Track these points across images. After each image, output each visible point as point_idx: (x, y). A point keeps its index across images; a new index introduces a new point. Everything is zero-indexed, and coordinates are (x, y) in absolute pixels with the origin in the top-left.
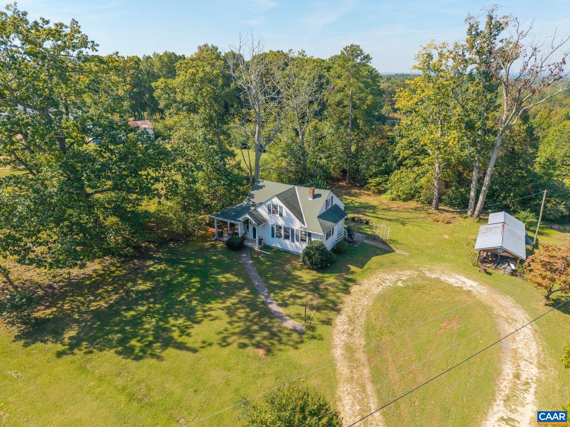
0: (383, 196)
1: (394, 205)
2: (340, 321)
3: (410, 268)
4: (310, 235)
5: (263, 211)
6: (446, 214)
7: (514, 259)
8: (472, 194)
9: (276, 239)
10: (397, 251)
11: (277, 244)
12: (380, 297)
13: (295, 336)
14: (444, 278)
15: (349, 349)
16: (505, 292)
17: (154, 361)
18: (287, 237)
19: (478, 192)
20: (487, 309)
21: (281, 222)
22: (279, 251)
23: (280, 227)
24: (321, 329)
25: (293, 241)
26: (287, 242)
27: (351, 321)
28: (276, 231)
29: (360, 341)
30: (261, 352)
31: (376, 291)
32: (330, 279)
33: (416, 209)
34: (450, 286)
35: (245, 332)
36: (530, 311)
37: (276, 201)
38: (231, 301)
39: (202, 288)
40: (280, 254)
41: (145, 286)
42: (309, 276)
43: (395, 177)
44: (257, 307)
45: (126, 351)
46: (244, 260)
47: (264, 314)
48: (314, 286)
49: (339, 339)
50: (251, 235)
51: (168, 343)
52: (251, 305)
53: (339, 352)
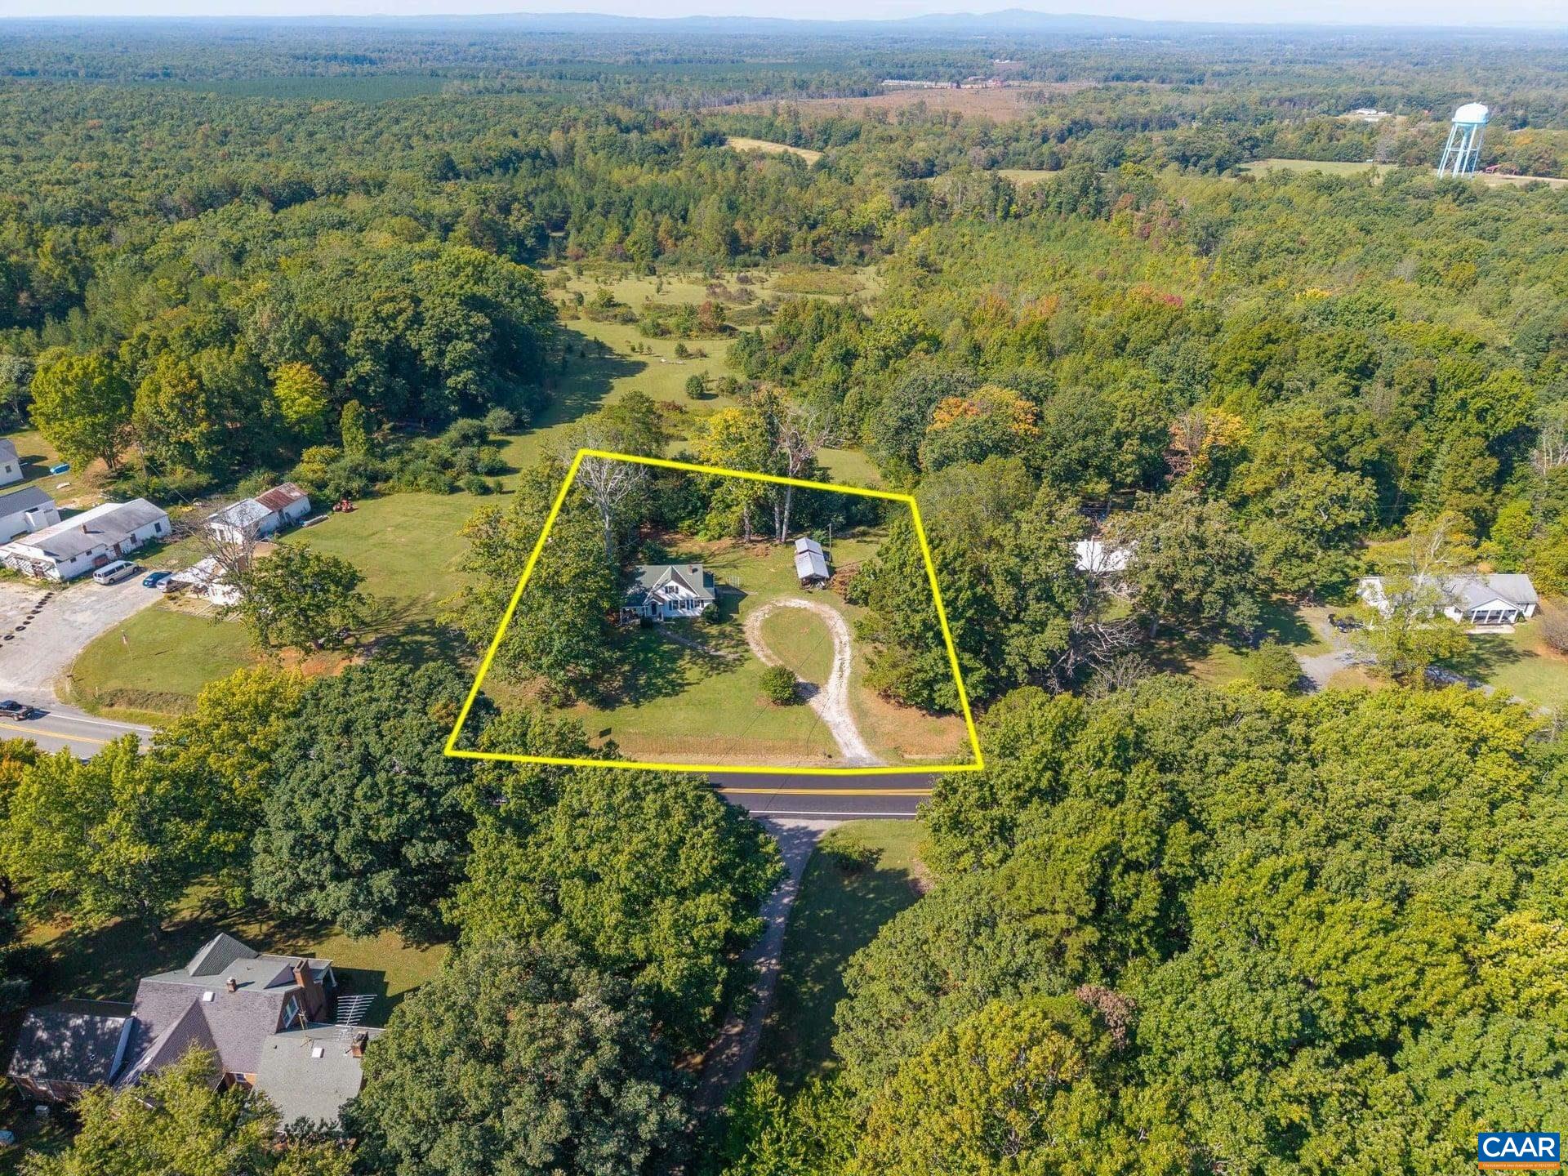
0: (697, 538)
1: (715, 546)
2: (752, 646)
3: (765, 603)
4: (702, 601)
5: (660, 592)
6: (759, 543)
7: (823, 579)
8: (777, 523)
9: (673, 611)
10: (748, 594)
11: (674, 614)
12: (762, 628)
13: (738, 662)
14: (788, 604)
15: (767, 656)
16: (822, 602)
17: (685, 693)
18: (683, 607)
19: (782, 523)
20: (818, 615)
21: (677, 597)
22: (676, 619)
23: (676, 602)
24: (746, 655)
25: (688, 609)
26: (683, 610)
27: (758, 645)
28: (674, 604)
29: (770, 652)
30: (730, 674)
31: (758, 624)
32: (728, 628)
33: (734, 547)
34: (793, 608)
35: (712, 669)
36: (839, 610)
37: (673, 584)
38: (687, 658)
39: (661, 657)
40: (682, 620)
41: (626, 668)
42: (714, 630)
43: (712, 519)
44: (705, 656)
45: (667, 695)
46: (663, 633)
47: (712, 657)
48: (723, 635)
49: (760, 655)
50: (649, 613)
51: (681, 685)
52: (700, 656)
53: (764, 660)
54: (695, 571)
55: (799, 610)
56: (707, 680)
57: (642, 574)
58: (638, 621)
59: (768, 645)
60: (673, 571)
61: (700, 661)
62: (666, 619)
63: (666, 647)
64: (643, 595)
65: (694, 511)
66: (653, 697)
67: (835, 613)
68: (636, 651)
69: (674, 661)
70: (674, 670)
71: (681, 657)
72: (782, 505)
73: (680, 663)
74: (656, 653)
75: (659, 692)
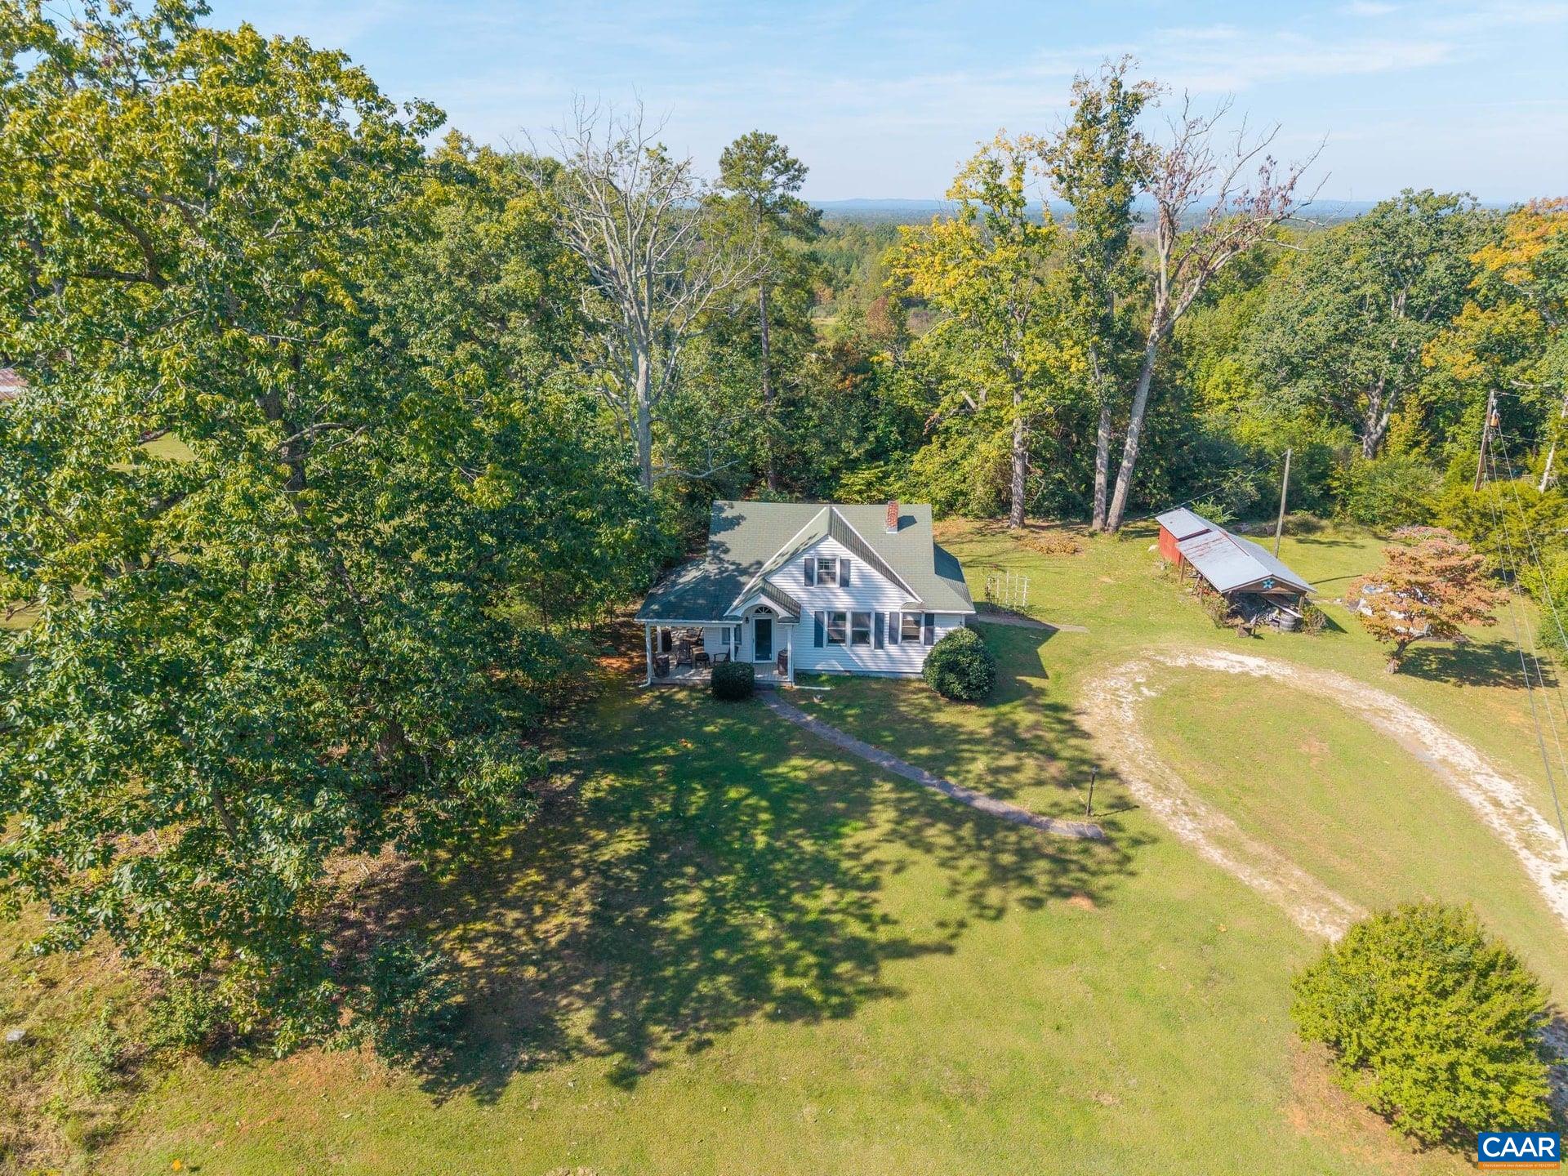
3: (1124, 657)
4: (930, 619)
5: (790, 584)
6: (1044, 533)
8: (1100, 480)
9: (827, 649)
10: (1063, 628)
11: (828, 661)
13: (1100, 851)
14: (1201, 662)
15: (1221, 842)
17: (886, 1005)
18: (861, 637)
21: (843, 601)
22: (836, 679)
23: (841, 617)
24: (1129, 822)
25: (880, 644)
26: (862, 650)
27: (1163, 788)
28: (830, 628)
29: (1223, 822)
30: (1082, 903)
31: (1125, 714)
33: (980, 532)
34: (1226, 674)
35: (1000, 875)
36: (1390, 689)
37: (831, 548)
38: (884, 818)
39: (778, 805)
40: (852, 684)
41: (627, 842)
42: (974, 720)
43: (926, 461)
44: (954, 814)
45: (794, 1008)
46: (788, 717)
47: (988, 824)
48: (1008, 737)
49: (1185, 829)
50: (748, 654)
51: (864, 954)
52: (936, 813)
53: (1215, 854)
54: (904, 522)
55: (1244, 680)
56: (981, 929)
57: (733, 522)
58: (706, 675)
59: (1207, 793)
60: (833, 517)
61: (937, 834)
62: (801, 676)
63: (796, 768)
64: (726, 587)
65: (876, 454)
66: (721, 1015)
67: (1386, 701)
68: (682, 772)
69: (825, 826)
70: (827, 871)
71: (861, 808)
72: (1120, 412)
73: (855, 835)
74: (759, 786)
75: (753, 987)
